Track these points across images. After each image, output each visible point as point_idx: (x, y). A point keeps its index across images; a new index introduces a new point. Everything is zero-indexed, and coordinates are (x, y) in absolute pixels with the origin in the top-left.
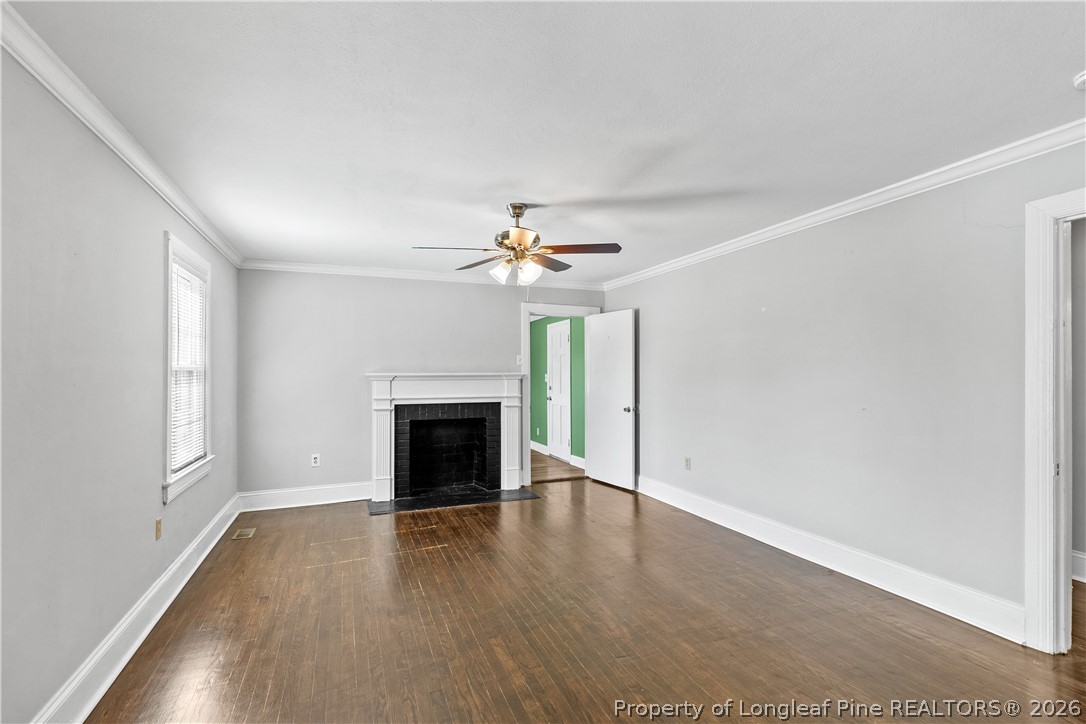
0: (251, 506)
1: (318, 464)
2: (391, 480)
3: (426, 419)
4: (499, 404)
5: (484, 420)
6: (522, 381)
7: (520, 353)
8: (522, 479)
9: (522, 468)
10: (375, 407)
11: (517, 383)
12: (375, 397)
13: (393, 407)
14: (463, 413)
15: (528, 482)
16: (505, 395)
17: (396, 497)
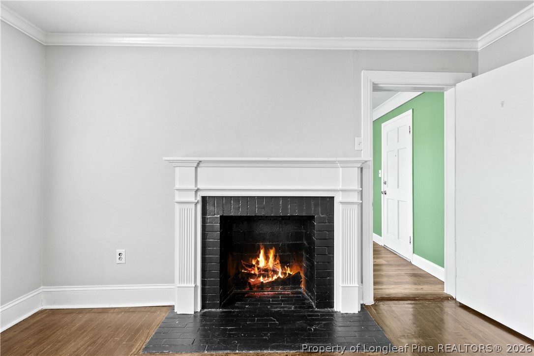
0: (54, 303)
1: (123, 261)
2: (196, 287)
3: (239, 214)
4: (332, 199)
5: (312, 218)
6: (362, 169)
7: (359, 136)
8: (362, 295)
9: (362, 283)
10: (177, 199)
11: (356, 171)
12: (177, 186)
13: (199, 199)
14: (285, 208)
15: (370, 301)
16: (340, 187)
17: (203, 307)
